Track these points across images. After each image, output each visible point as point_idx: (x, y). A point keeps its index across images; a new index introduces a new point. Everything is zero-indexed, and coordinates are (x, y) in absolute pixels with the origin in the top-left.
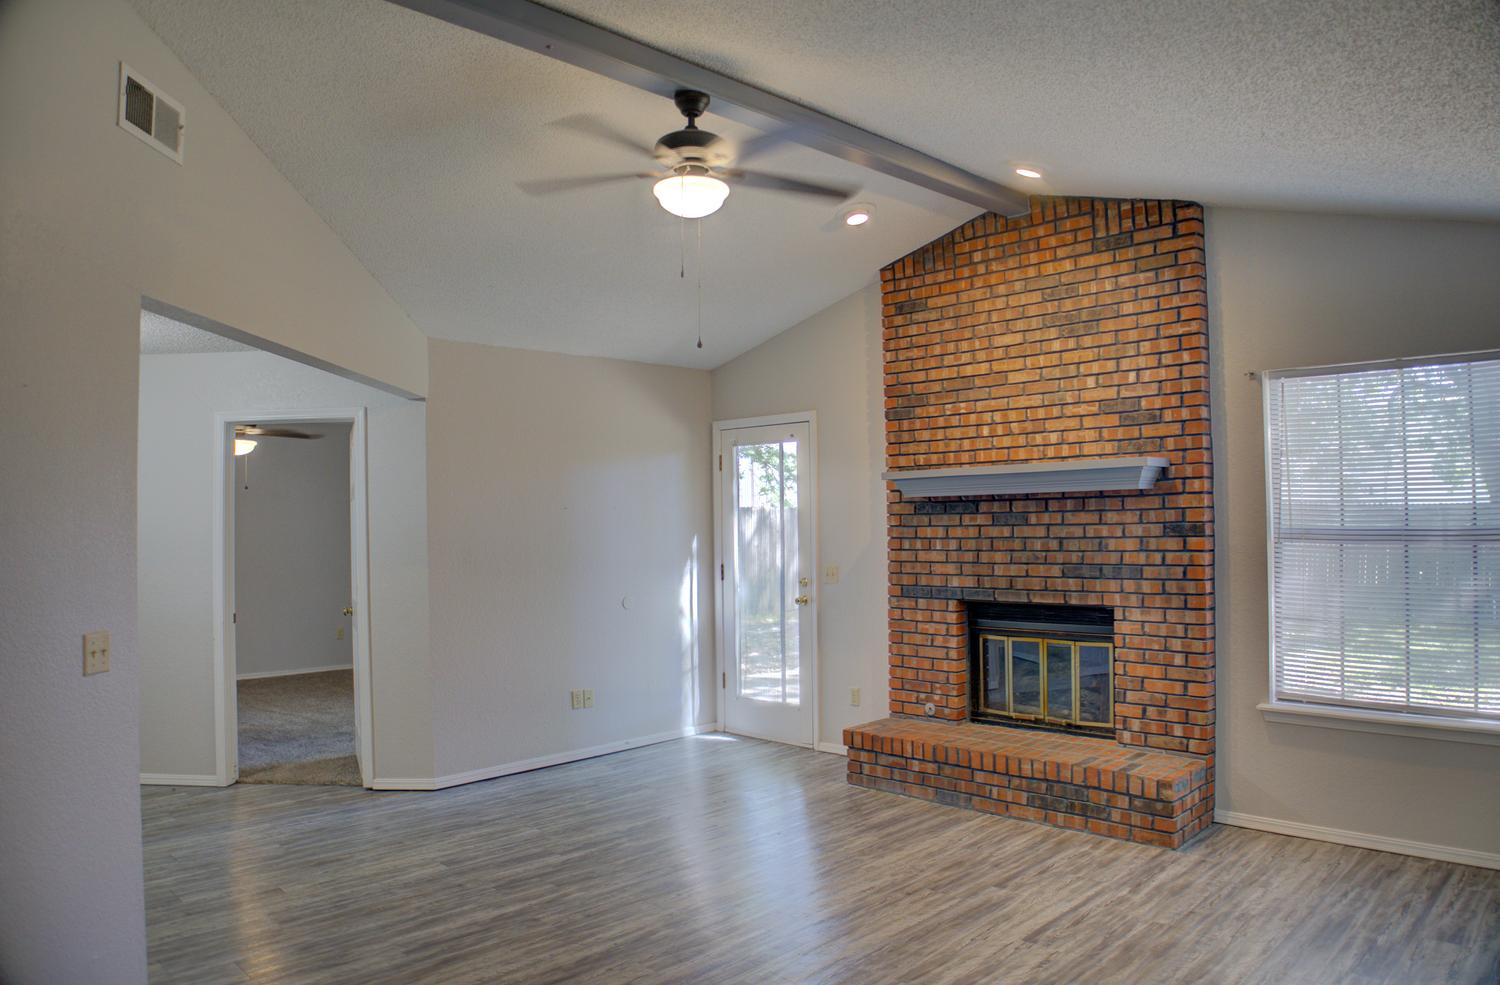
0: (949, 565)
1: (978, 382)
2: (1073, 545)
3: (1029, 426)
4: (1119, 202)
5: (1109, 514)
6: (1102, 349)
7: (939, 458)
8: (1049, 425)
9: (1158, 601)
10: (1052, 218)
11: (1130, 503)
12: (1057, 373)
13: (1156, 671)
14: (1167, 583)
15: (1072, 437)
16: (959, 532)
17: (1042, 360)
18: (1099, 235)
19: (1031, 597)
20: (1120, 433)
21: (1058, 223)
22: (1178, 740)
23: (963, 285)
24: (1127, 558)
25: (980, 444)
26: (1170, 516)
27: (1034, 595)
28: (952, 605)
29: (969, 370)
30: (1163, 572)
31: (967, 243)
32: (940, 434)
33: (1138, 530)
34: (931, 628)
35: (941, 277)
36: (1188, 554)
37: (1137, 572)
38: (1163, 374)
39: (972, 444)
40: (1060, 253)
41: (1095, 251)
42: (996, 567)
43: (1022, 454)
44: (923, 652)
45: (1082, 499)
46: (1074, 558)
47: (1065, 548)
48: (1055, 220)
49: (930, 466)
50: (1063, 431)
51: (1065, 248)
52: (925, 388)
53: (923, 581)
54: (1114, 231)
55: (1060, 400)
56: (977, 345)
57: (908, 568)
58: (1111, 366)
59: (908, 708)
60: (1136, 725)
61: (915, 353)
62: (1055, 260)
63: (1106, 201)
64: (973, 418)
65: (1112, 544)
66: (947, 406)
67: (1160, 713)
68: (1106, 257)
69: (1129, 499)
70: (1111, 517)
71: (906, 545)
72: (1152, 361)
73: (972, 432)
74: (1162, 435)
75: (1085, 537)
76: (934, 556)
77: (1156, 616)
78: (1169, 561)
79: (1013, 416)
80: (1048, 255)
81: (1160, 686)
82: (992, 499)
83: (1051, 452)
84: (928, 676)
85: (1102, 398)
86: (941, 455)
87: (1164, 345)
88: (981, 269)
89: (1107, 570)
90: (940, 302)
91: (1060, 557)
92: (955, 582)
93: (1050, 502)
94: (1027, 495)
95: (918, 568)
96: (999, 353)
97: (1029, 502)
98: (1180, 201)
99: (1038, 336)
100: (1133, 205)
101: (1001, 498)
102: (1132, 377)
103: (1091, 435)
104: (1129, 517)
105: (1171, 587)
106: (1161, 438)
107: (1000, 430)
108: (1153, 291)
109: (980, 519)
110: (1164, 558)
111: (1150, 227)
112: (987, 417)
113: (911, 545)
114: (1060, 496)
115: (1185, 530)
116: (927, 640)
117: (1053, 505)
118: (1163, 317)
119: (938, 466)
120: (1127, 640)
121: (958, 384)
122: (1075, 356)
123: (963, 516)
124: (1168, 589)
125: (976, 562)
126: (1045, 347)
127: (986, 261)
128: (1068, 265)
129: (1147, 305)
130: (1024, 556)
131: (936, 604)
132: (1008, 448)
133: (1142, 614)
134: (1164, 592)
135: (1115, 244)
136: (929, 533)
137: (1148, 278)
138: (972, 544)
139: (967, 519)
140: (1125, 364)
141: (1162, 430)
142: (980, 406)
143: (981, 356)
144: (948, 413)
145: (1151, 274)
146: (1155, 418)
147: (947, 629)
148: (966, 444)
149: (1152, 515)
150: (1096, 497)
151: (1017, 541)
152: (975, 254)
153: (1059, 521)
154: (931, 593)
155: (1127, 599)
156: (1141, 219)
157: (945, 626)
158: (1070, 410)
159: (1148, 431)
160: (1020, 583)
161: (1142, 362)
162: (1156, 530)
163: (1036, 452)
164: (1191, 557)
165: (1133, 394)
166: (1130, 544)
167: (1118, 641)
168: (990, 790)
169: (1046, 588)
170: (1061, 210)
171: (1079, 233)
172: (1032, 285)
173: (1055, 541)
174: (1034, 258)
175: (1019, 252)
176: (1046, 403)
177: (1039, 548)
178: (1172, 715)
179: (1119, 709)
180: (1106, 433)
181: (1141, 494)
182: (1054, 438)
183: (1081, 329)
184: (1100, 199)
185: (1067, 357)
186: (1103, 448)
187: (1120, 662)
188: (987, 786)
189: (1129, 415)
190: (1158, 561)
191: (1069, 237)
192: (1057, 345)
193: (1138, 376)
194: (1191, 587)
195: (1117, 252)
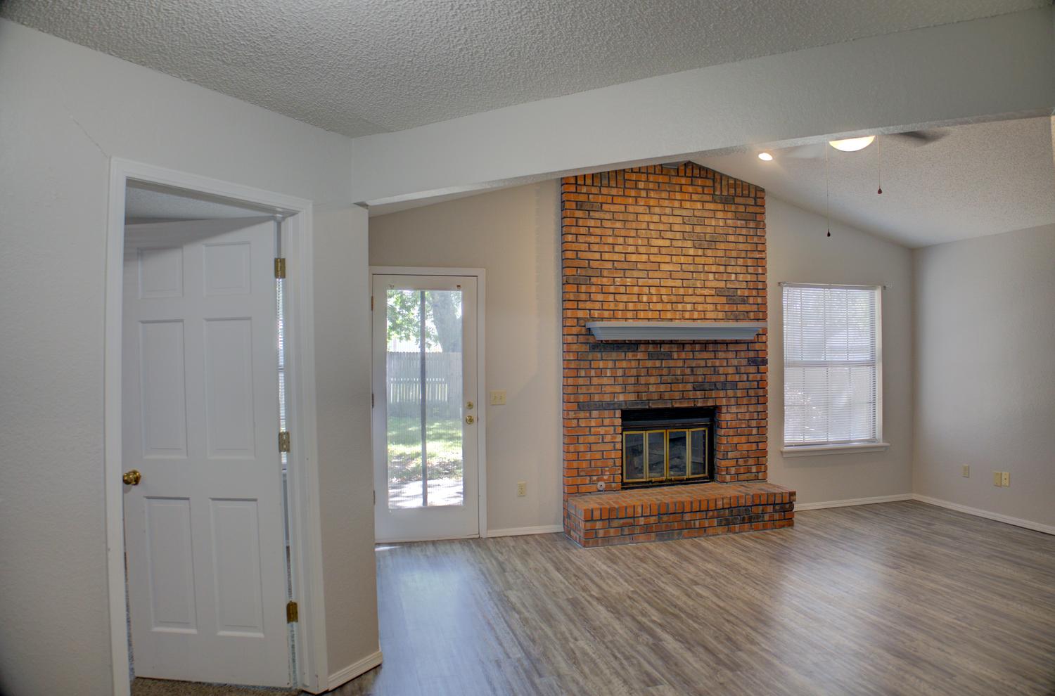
0: (617, 387)
1: (640, 266)
2: (700, 371)
3: (674, 299)
4: (728, 178)
5: (720, 353)
6: (717, 258)
7: (610, 314)
8: (686, 299)
9: (745, 401)
10: (690, 175)
11: (731, 347)
12: (691, 268)
13: (743, 439)
14: (750, 391)
15: (700, 307)
16: (624, 364)
17: (682, 259)
18: (717, 193)
19: (674, 404)
20: (727, 308)
21: (694, 179)
22: (754, 474)
23: (631, 201)
24: (729, 378)
25: (640, 306)
26: (752, 354)
27: (676, 403)
28: (618, 413)
29: (634, 258)
30: (747, 385)
31: (634, 174)
32: (611, 298)
33: (735, 362)
34: (602, 430)
35: (614, 191)
37: (734, 386)
38: (749, 278)
39: (635, 306)
40: (695, 197)
41: (714, 201)
42: (650, 386)
43: (669, 315)
44: (594, 447)
45: (705, 345)
46: (700, 379)
47: (695, 372)
48: (692, 177)
49: (602, 319)
50: (694, 303)
51: (697, 195)
52: (600, 264)
53: (597, 398)
54: (725, 193)
55: (693, 285)
56: (640, 242)
57: (584, 390)
58: (722, 269)
59: (583, 489)
60: (733, 470)
61: (592, 239)
62: (691, 200)
63: (722, 175)
64: (636, 290)
65: (721, 370)
66: (616, 279)
67: (745, 462)
68: (720, 207)
69: (730, 345)
70: (721, 355)
71: (583, 373)
72: (744, 270)
73: (635, 298)
74: (748, 310)
75: (706, 367)
76: (605, 381)
77: (744, 409)
78: (750, 379)
79: (663, 291)
80: (687, 197)
81: (745, 447)
82: (647, 343)
83: (687, 315)
84: (599, 464)
85: (718, 286)
86: (612, 312)
87: (750, 262)
88: (643, 194)
89: (719, 385)
90: (613, 208)
91: (692, 379)
92: (621, 398)
93: (686, 346)
94: (672, 341)
95: (592, 390)
96: (655, 250)
97: (673, 345)
98: (759, 187)
99: (679, 244)
100: (735, 182)
101: (654, 343)
102: (733, 277)
103: (711, 307)
104: (731, 355)
105: (752, 393)
106: (747, 312)
107: (655, 299)
108: (744, 231)
109: (640, 356)
110: (748, 377)
111: (742, 196)
112: (646, 290)
113: (586, 373)
114: (692, 342)
115: (759, 362)
116: (599, 439)
117: (688, 347)
118: (749, 247)
119: (609, 319)
120: (729, 424)
121: (625, 266)
122: (702, 260)
123: (627, 354)
124: (750, 394)
125: (637, 383)
126: (685, 251)
127: (647, 190)
128: (699, 205)
129: (741, 239)
130: (669, 379)
131: (606, 413)
132: (659, 311)
133: (737, 409)
134: (748, 396)
135: (727, 201)
136: (601, 364)
137: (741, 224)
138: (634, 372)
139: (630, 355)
140: (730, 269)
141: (748, 308)
142: (641, 282)
143: (642, 250)
144: (618, 284)
145: (743, 222)
146: (744, 301)
147: (615, 430)
148: (631, 306)
149: (743, 354)
150: (712, 343)
151: (665, 369)
152: (640, 183)
153: (691, 357)
154: (602, 406)
155: (729, 401)
156: (739, 191)
157: (613, 428)
158: (699, 291)
159: (741, 308)
160: (667, 396)
161: (738, 269)
162: (744, 362)
163: (678, 315)
164: (761, 376)
165: (734, 287)
166: (731, 370)
167: (724, 425)
168: (694, 523)
169: (683, 398)
170: (696, 172)
171: (706, 189)
172: (676, 212)
173: (689, 369)
174: (678, 196)
175: (668, 190)
176: (685, 286)
177: (679, 373)
178: (751, 461)
179: (724, 463)
180: (719, 307)
181: (737, 342)
182: (689, 307)
183: (705, 245)
184: (719, 173)
185: (698, 260)
186: (717, 315)
187: (725, 437)
188: (692, 522)
189: (732, 298)
190: (745, 379)
191: (700, 190)
192: (691, 252)
193: (736, 277)
194: (761, 392)
195: (726, 205)
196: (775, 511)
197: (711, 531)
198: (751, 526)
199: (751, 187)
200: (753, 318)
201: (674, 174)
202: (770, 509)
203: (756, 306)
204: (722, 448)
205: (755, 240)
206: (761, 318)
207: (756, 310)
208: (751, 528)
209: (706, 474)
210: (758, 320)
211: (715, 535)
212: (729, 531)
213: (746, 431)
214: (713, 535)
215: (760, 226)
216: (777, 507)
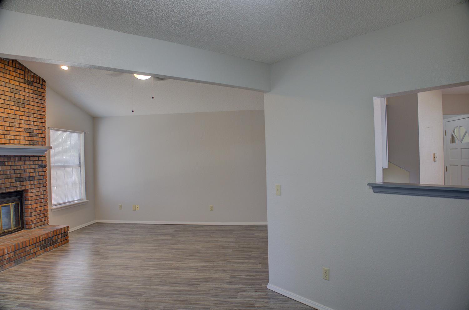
2: (18, 172)
3: (5, 132)
4: (31, 72)
5: (27, 162)
6: (25, 113)
8: (12, 133)
9: (38, 186)
10: (15, 67)
12: (14, 116)
13: (38, 205)
14: (40, 180)
15: (18, 138)
17: (10, 111)
18: (26, 79)
19: (6, 190)
20: (29, 139)
21: (16, 69)
22: (43, 222)
24: (31, 175)
26: (40, 162)
27: (8, 189)
30: (39, 178)
33: (33, 166)
36: (44, 172)
37: (33, 178)
38: (39, 124)
40: (16, 79)
41: (24, 83)
43: (3, 141)
45: (20, 157)
46: (18, 176)
47: (16, 172)
50: (15, 135)
51: (17, 78)
54: (29, 80)
55: (14, 125)
58: (27, 118)
60: (35, 222)
62: (14, 80)
63: (29, 70)
65: (28, 171)
67: (39, 216)
68: (27, 86)
69: (32, 158)
70: (27, 163)
72: (36, 120)
74: (38, 140)
75: (21, 169)
77: (38, 190)
78: (40, 175)
80: (12, 78)
81: (39, 209)
83: (12, 142)
85: (26, 127)
87: (39, 116)
89: (27, 179)
91: (14, 176)
93: (12, 158)
94: (4, 155)
97: (5, 158)
98: (44, 80)
99: (8, 103)
100: (34, 75)
103: (22, 138)
104: (32, 163)
105: (41, 181)
106: (38, 141)
108: (37, 100)
111: (37, 83)
114: (14, 156)
115: (43, 166)
117: (12, 159)
118: (39, 109)
120: (32, 198)
122: (19, 113)
126: (11, 107)
128: (18, 84)
129: (36, 104)
130: (4, 176)
133: (35, 190)
134: (39, 183)
135: (30, 83)
145: (37, 96)
146: (37, 135)
149: (36, 162)
150: (23, 157)
151: (1, 171)
153: (14, 164)
155: (31, 186)
156: (35, 79)
158: (17, 129)
159: (36, 139)
160: (3, 186)
161: (34, 119)
162: (37, 166)
163: (7, 141)
164: (44, 173)
165: (33, 128)
166: (32, 171)
167: (30, 200)
168: (31, 251)
169: (11, 187)
170: (17, 65)
171: (21, 75)
172: (7, 85)
173: (13, 171)
174: (8, 76)
175: (4, 72)
176: (10, 126)
177: (9, 173)
178: (42, 216)
179: (31, 218)
180: (26, 138)
181: (34, 156)
182: (13, 137)
183: (20, 105)
184: (27, 69)
185: (17, 112)
186: (25, 142)
187: (31, 205)
188: (30, 251)
189: (32, 134)
190: (38, 175)
191: (18, 75)
192: (14, 108)
193: (33, 123)
194: (44, 181)
195: (30, 86)
196: (62, 237)
197: (38, 253)
198: (53, 246)
199: (40, 79)
200: (40, 144)
201: (7, 64)
202: (60, 236)
203: (41, 138)
204: (30, 211)
205: (41, 105)
206: (44, 144)
207: (42, 140)
208: (54, 247)
209: (20, 226)
210: (42, 145)
211: (40, 255)
212: (45, 251)
213: (39, 201)
214: (39, 255)
215: (43, 99)
216: (62, 235)
